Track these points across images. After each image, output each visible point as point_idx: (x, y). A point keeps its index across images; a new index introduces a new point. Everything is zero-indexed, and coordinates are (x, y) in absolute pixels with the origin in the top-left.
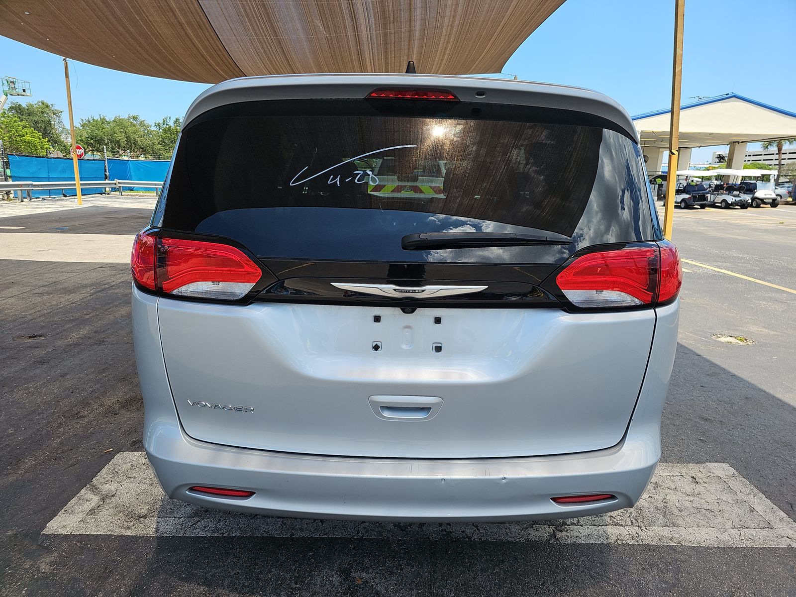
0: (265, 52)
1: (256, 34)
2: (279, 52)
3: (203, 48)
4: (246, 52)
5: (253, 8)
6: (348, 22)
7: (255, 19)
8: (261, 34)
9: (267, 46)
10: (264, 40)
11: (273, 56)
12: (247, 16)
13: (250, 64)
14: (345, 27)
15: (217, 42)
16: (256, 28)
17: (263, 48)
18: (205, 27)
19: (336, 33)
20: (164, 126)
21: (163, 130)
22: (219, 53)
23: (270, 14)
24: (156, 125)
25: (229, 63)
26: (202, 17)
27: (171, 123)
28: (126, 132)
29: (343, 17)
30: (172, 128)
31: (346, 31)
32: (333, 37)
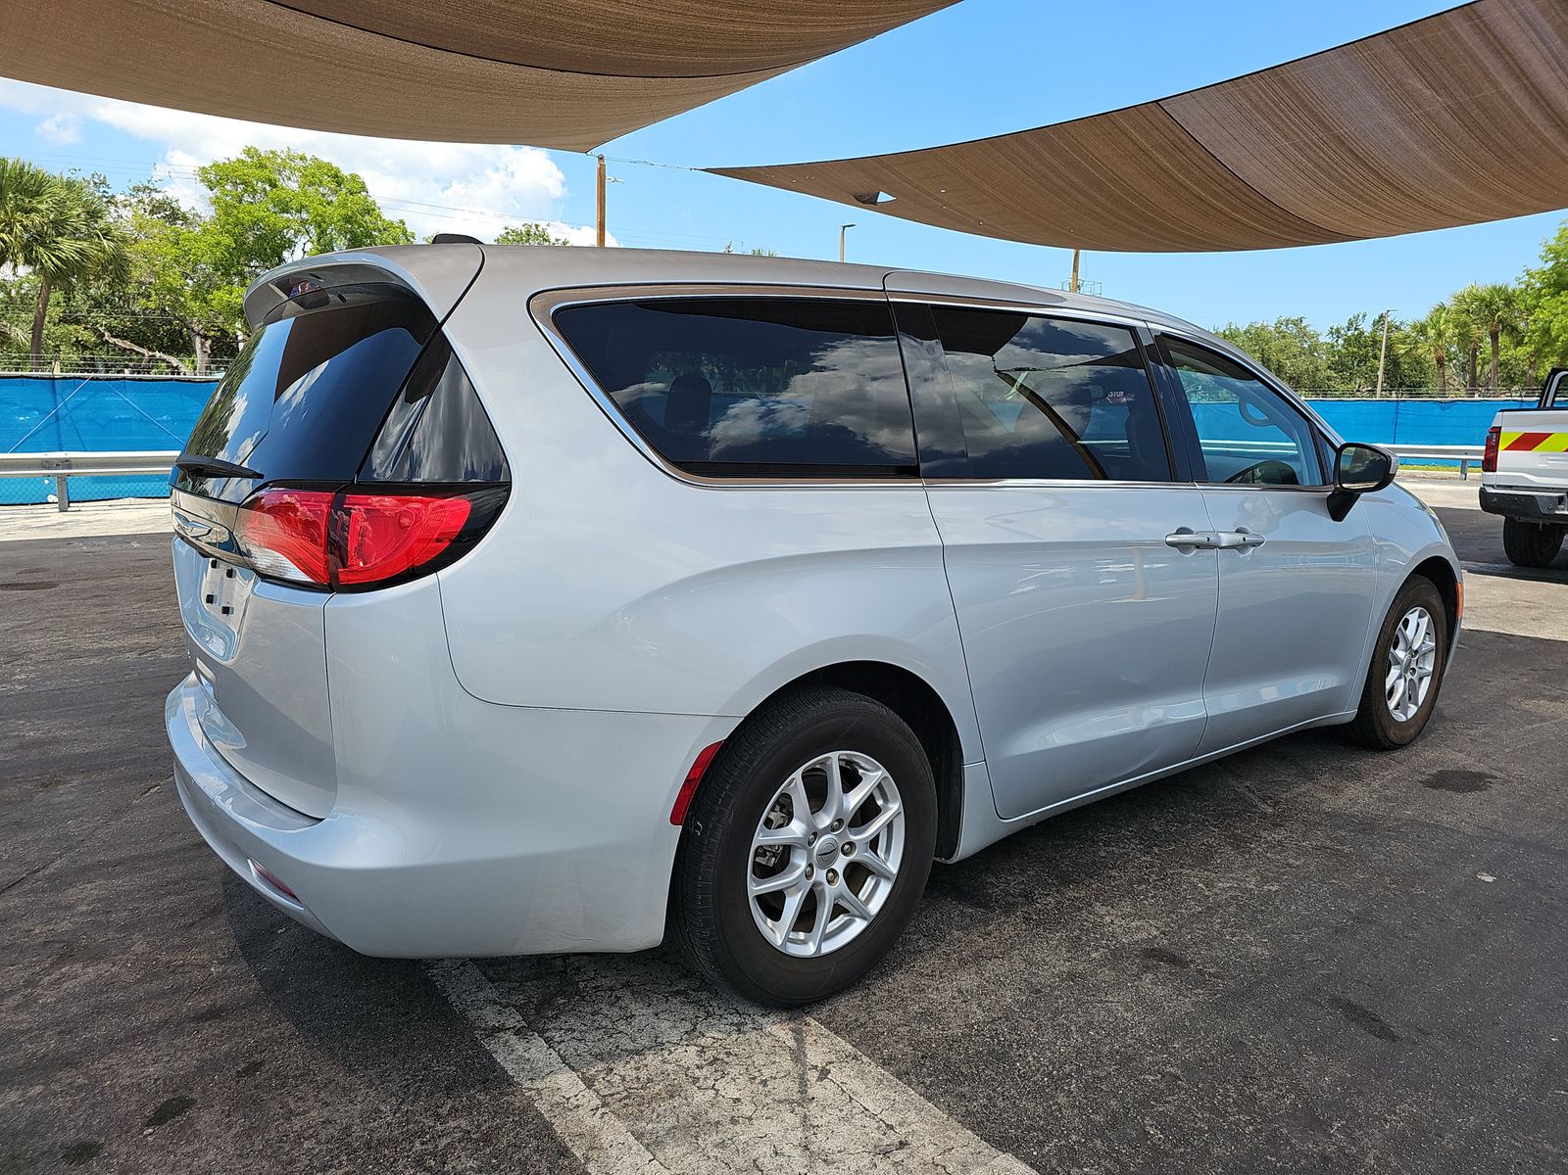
0: (1317, 166)
1: (1285, 136)
2: (1348, 160)
3: (1195, 184)
4: (1280, 174)
5: (1264, 91)
6: (1491, 63)
7: (1274, 111)
8: (1296, 134)
9: (1318, 154)
10: (1306, 144)
11: (1339, 170)
12: (1257, 108)
13: (1298, 196)
14: (1487, 75)
15: (1216, 168)
16: (1282, 126)
17: (1309, 159)
18: (1187, 146)
19: (1468, 92)
20: (1349, 333)
21: (1345, 340)
22: (1229, 186)
23: (1300, 94)
24: (1331, 332)
25: (1255, 201)
26: (1177, 131)
27: (1367, 327)
28: (1263, 350)
29: (1474, 59)
30: (1366, 334)
31: (1494, 84)
32: (1467, 102)
